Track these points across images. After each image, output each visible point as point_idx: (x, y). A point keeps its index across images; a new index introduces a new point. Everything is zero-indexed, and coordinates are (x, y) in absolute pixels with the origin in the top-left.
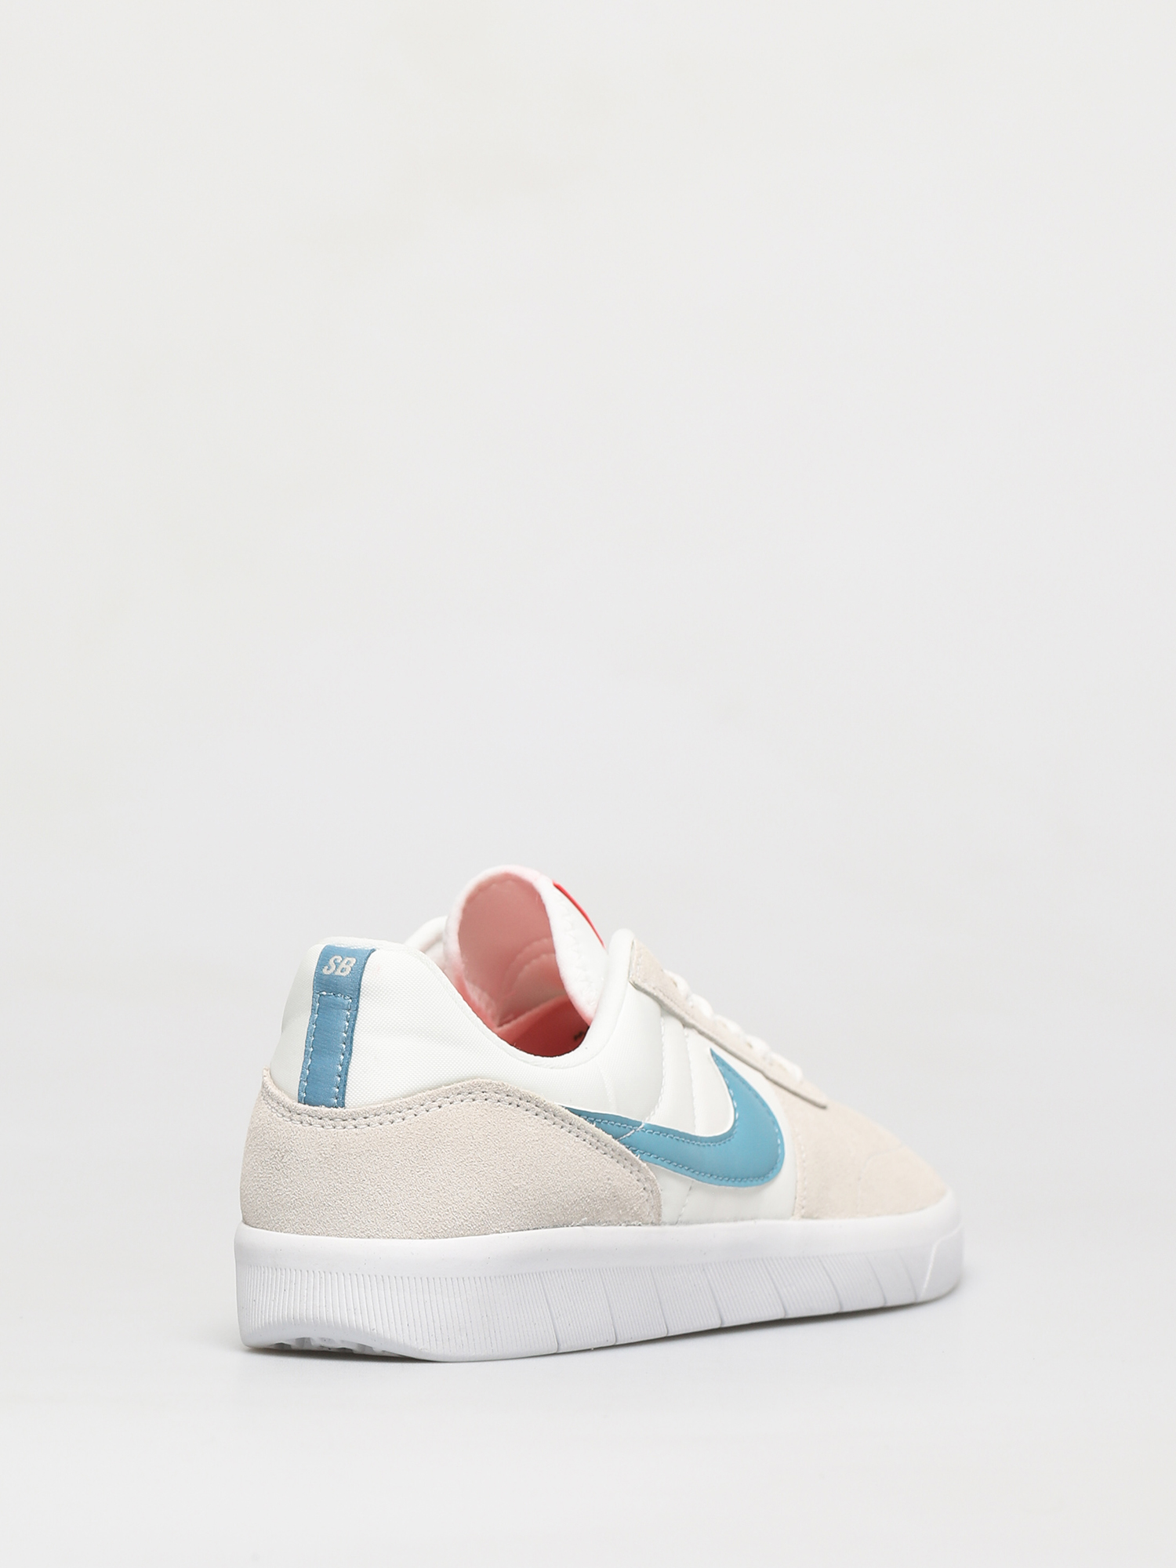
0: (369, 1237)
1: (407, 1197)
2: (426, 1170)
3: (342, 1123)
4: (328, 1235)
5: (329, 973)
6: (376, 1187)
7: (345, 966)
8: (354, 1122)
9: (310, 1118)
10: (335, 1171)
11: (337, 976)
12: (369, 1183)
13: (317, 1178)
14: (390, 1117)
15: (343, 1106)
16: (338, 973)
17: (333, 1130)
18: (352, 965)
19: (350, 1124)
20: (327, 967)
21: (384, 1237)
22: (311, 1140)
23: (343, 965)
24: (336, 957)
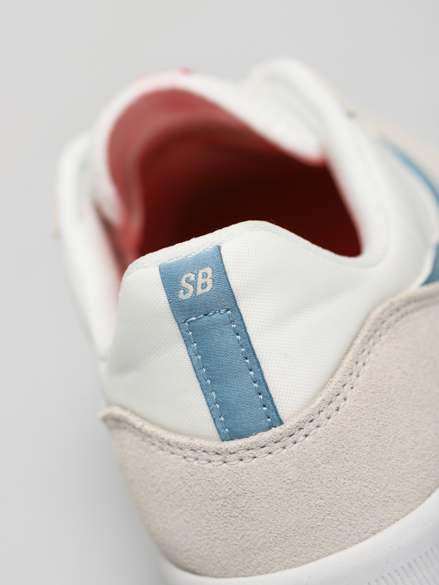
0: (374, 534)
1: (391, 473)
2: (393, 436)
3: (291, 439)
4: (330, 554)
5: (188, 296)
6: (359, 482)
7: (203, 281)
8: (302, 432)
9: (250, 451)
10: (310, 490)
11: (201, 295)
12: (350, 482)
13: (291, 506)
14: (334, 406)
15: (281, 423)
16: (200, 291)
17: (285, 450)
18: (210, 275)
19: (299, 436)
20: (182, 291)
21: (389, 525)
22: (265, 473)
23: (200, 281)
24: (185, 276)
